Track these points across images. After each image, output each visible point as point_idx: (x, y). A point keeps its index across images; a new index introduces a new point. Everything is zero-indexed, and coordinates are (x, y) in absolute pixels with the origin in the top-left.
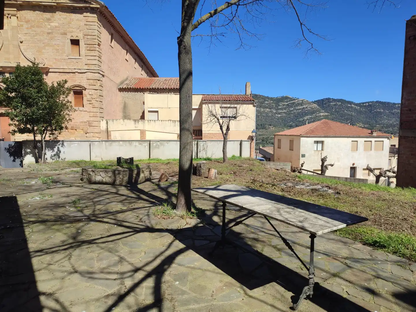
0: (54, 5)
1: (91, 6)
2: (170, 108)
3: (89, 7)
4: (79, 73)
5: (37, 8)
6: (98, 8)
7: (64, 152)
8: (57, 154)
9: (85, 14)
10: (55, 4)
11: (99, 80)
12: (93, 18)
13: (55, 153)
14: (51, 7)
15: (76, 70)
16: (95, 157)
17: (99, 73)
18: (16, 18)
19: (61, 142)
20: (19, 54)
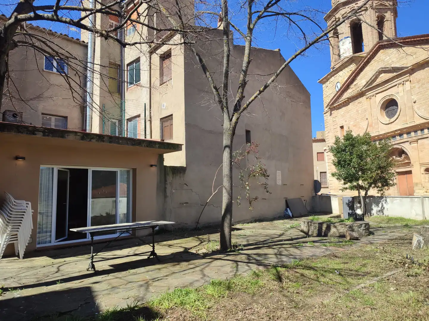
5: (426, 65)
7: (387, 209)
8: (382, 210)
13: (379, 209)
16: (416, 216)
18: (409, 82)
19: (384, 198)
20: (413, 114)
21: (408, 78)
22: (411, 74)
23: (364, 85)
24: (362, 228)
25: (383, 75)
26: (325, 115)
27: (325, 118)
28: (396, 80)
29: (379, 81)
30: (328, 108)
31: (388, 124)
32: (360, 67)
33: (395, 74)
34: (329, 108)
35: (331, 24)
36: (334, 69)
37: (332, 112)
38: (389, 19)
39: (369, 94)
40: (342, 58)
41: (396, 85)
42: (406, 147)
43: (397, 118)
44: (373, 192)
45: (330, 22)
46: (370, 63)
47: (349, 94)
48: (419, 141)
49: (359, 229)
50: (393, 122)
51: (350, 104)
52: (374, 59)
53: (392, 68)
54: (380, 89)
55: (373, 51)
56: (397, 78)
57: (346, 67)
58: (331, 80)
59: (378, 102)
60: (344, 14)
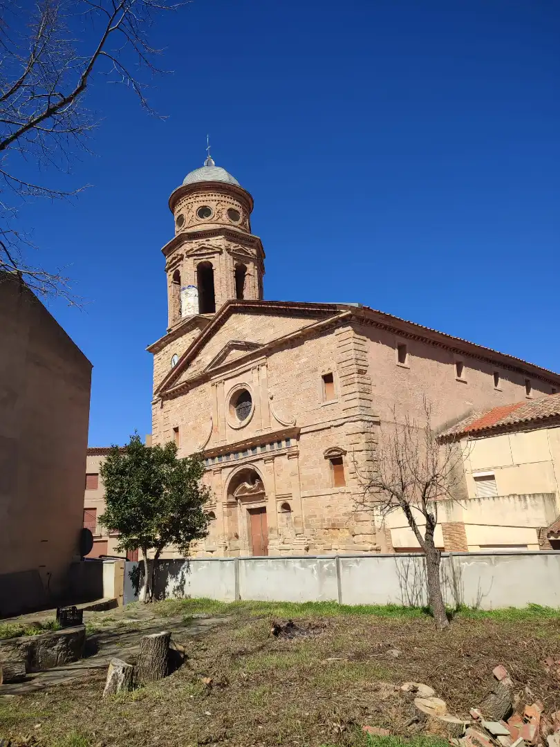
0: (300, 335)
1: (340, 316)
2: (518, 465)
3: (339, 318)
4: (335, 426)
6: (350, 316)
7: (190, 583)
8: (181, 586)
9: (337, 331)
10: (300, 332)
11: (363, 433)
12: (347, 332)
13: (178, 583)
14: (297, 337)
15: (332, 423)
17: (362, 420)
18: (265, 367)
19: (186, 563)
20: (270, 416)
21: (264, 361)
22: (268, 356)
23: (208, 363)
24: (56, 647)
25: (234, 351)
26: (153, 407)
27: (154, 412)
28: (250, 362)
29: (228, 360)
30: (157, 395)
31: (238, 429)
32: (204, 335)
33: (249, 353)
34: (160, 396)
35: (171, 262)
36: (170, 333)
37: (164, 403)
38: (252, 274)
39: (216, 378)
40: (184, 315)
41: (249, 370)
42: (261, 468)
43: (250, 421)
44: (171, 552)
45: (171, 258)
46: (220, 331)
47: (188, 375)
48: (276, 459)
49: (48, 651)
50: (245, 427)
51: (190, 391)
52: (224, 326)
53: (246, 343)
54: (229, 373)
55: (223, 313)
56: (251, 359)
57: (188, 331)
58: (166, 349)
59: (226, 393)
60: (189, 251)
